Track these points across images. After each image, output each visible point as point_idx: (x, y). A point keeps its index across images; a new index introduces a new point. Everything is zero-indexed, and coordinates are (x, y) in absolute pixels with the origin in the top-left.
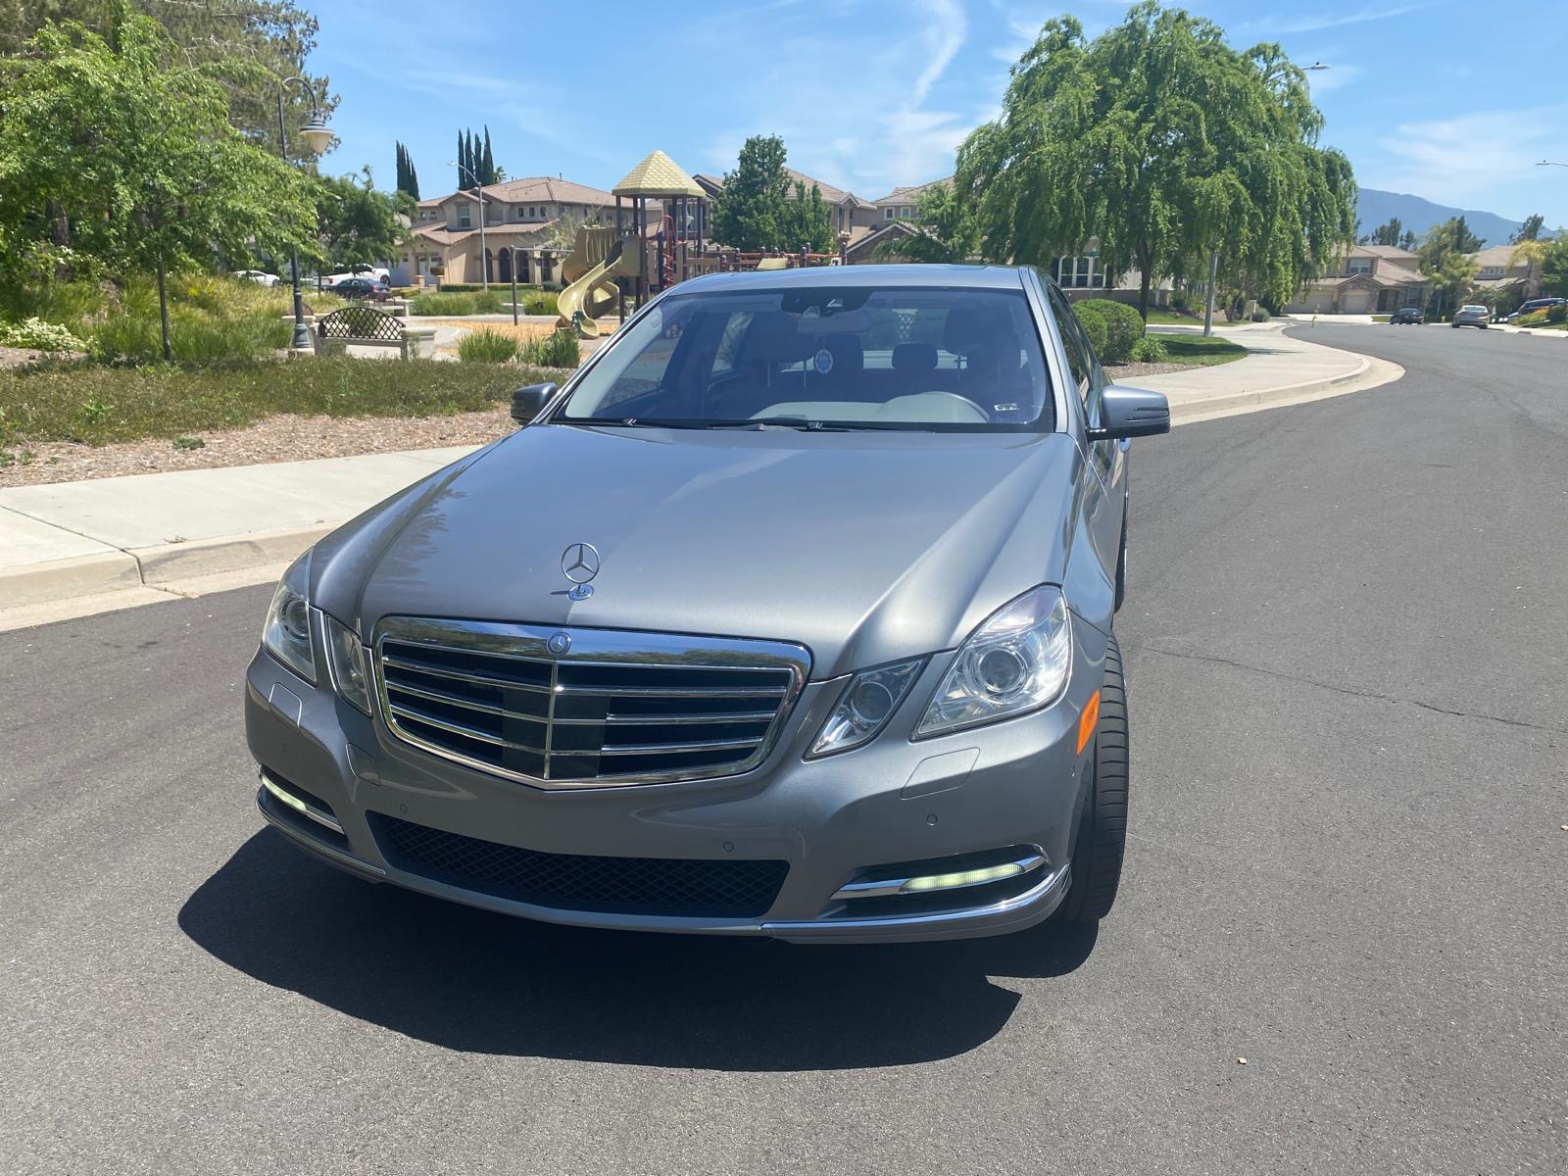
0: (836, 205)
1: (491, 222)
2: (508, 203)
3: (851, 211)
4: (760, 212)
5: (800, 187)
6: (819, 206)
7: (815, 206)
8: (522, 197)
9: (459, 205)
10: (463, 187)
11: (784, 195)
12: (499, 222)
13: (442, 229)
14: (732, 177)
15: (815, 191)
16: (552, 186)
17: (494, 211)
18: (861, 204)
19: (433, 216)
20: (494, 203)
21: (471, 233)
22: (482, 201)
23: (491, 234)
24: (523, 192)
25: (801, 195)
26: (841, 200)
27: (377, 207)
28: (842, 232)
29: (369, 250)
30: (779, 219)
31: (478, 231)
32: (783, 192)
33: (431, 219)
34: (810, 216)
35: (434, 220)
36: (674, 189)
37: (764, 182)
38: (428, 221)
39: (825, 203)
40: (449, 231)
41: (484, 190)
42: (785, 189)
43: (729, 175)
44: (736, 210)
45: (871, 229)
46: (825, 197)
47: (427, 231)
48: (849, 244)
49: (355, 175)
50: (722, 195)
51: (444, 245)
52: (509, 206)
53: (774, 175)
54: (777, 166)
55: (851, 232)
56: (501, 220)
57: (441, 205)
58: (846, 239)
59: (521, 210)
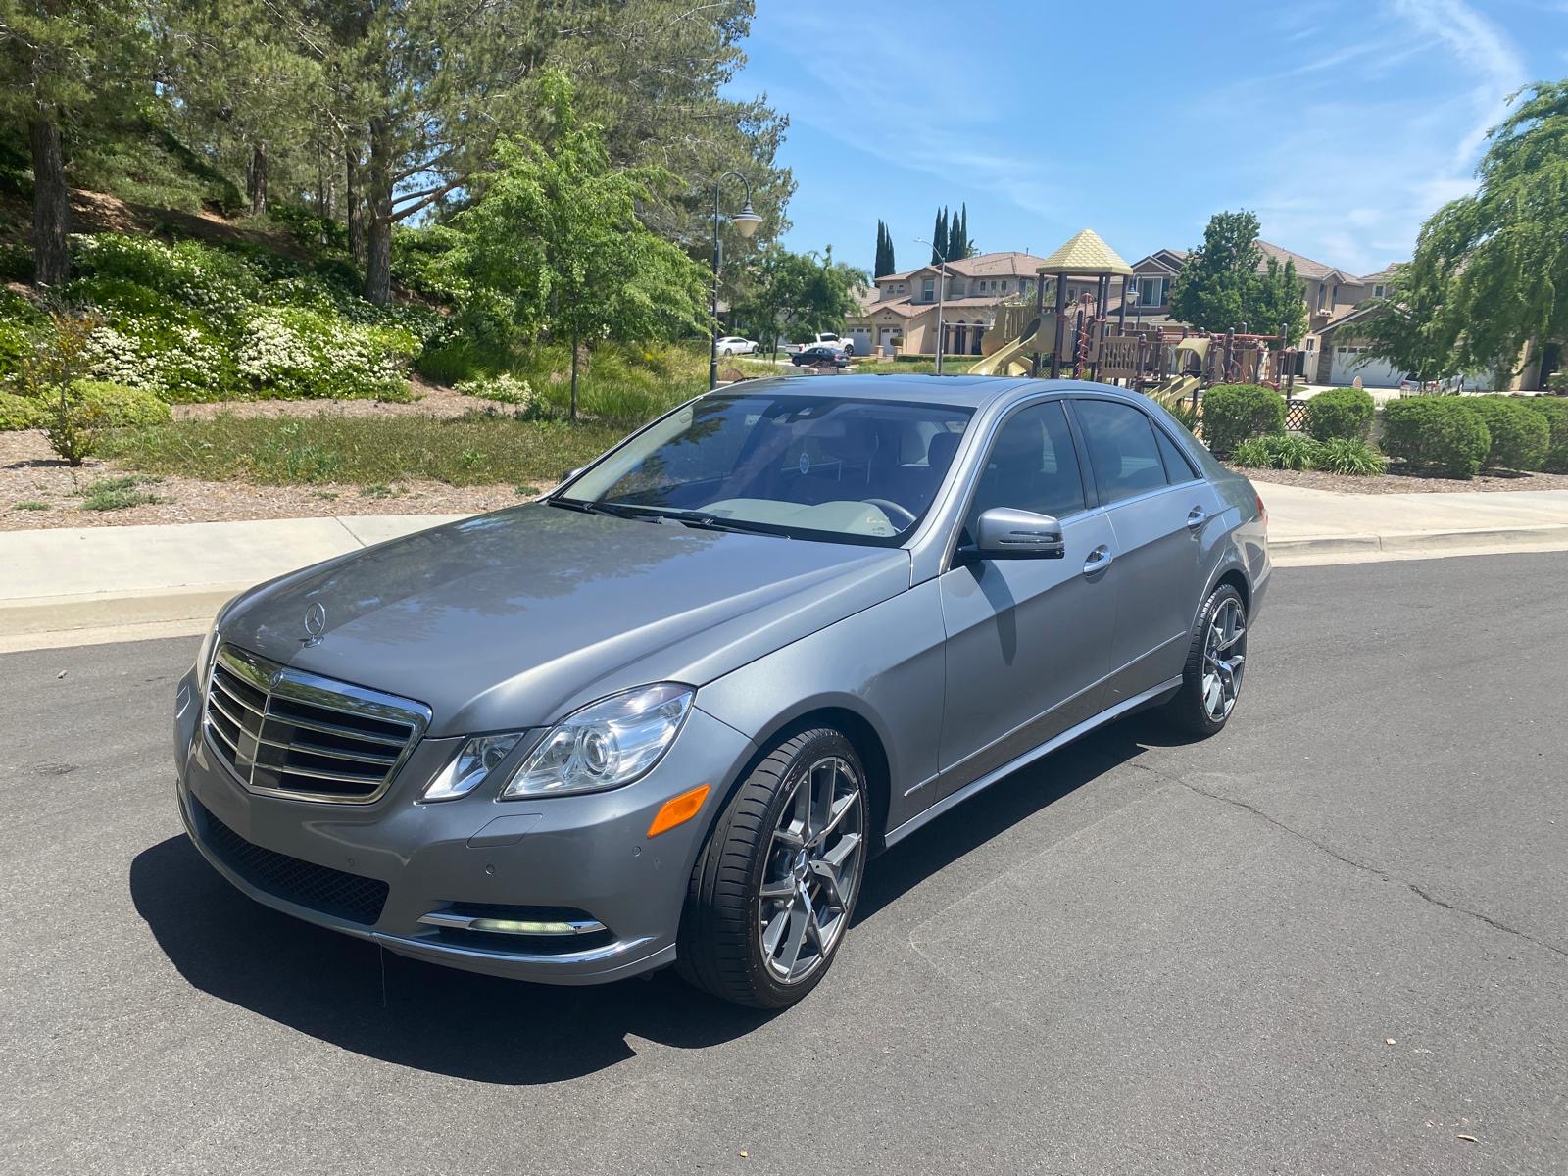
0: (1315, 281)
1: (953, 296)
2: (971, 277)
3: (1335, 287)
4: (1224, 288)
5: (1273, 262)
6: (1293, 282)
7: (1288, 282)
8: (986, 272)
9: (925, 279)
10: (936, 261)
11: (1253, 271)
12: (961, 296)
13: (906, 302)
14: (1197, 253)
15: (1289, 266)
16: (1017, 261)
17: (957, 285)
18: (1348, 280)
19: (901, 289)
20: (958, 277)
21: (932, 306)
22: (944, 274)
23: (952, 308)
24: (988, 265)
25: (1273, 272)
26: (1323, 275)
27: (832, 282)
28: (1322, 310)
29: (819, 323)
30: (1247, 296)
31: (937, 305)
32: (1253, 269)
33: (898, 292)
34: (1280, 293)
35: (901, 293)
37: (1231, 257)
38: (895, 293)
39: (1300, 278)
40: (913, 304)
41: (950, 265)
42: (1255, 264)
43: (1194, 251)
44: (1195, 287)
45: (1354, 308)
46: (1301, 271)
47: (892, 304)
48: (1329, 322)
49: (816, 253)
50: (1184, 270)
51: (905, 317)
52: (972, 280)
53: (1244, 250)
54: (1249, 241)
55: (1333, 309)
56: (963, 293)
57: (909, 278)
58: (1324, 318)
59: (983, 284)
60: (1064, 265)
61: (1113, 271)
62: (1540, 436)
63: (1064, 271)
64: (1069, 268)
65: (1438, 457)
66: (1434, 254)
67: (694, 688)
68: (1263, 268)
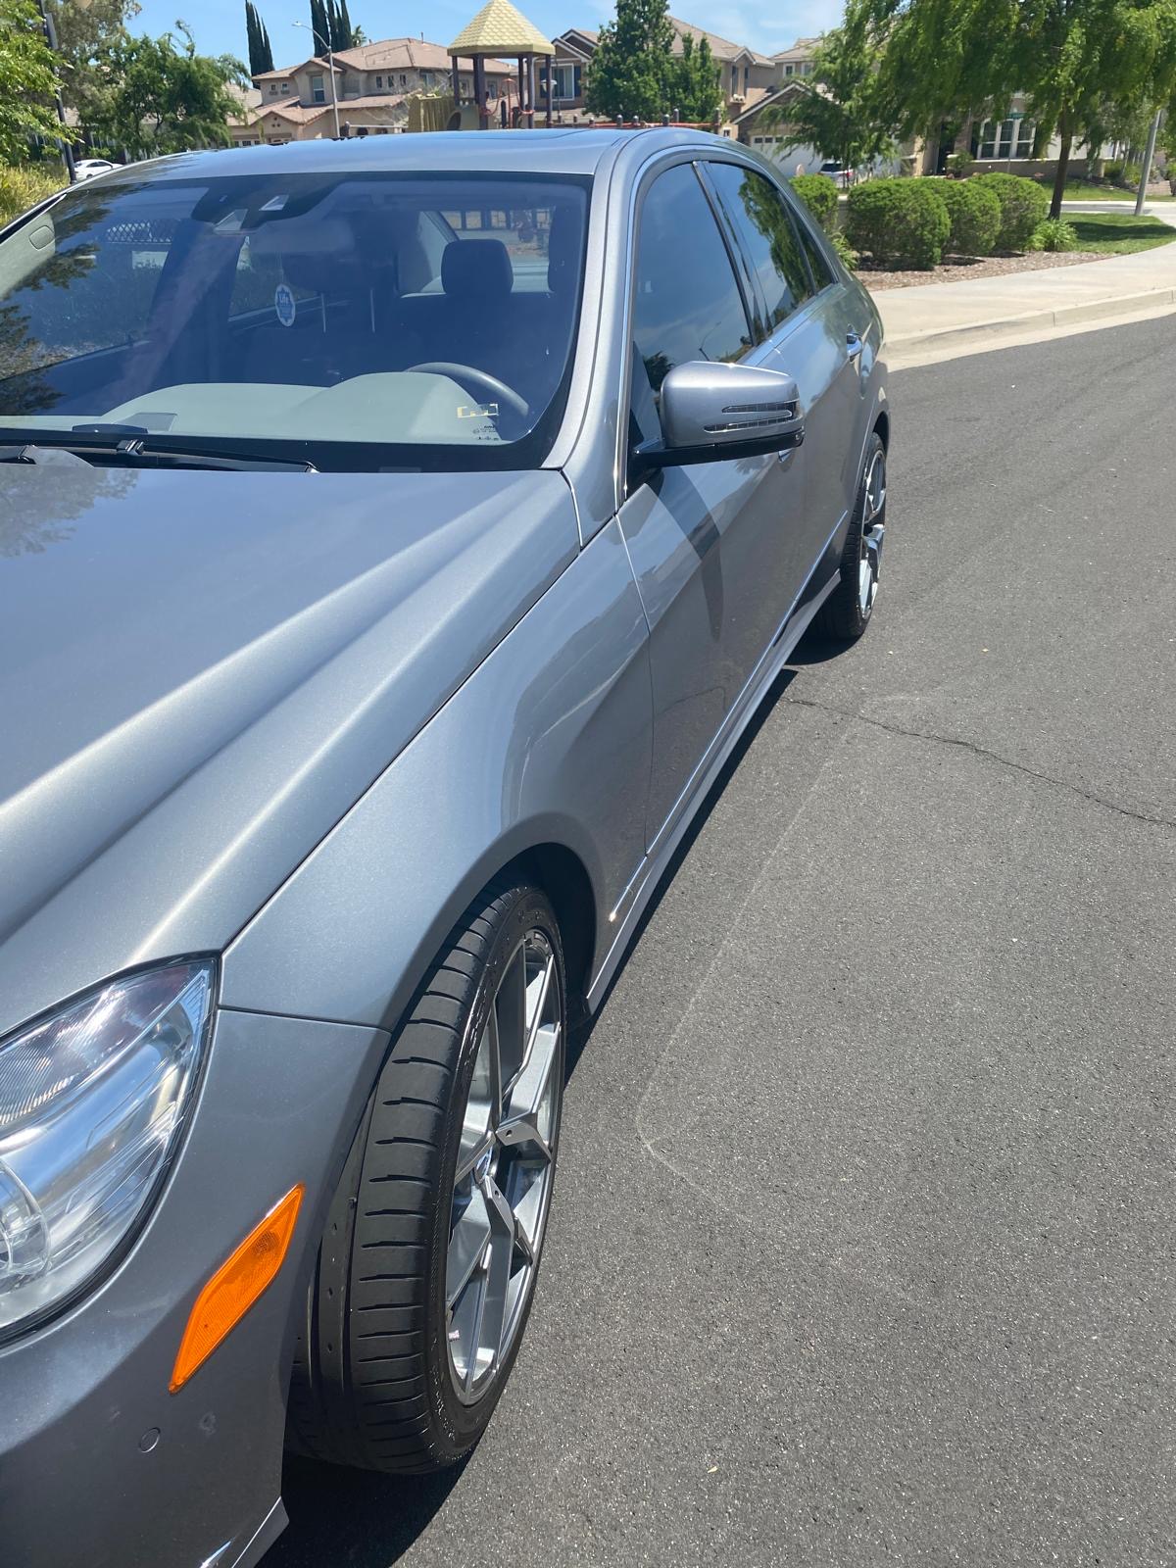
0: (727, 63)
1: (347, 95)
2: (364, 71)
3: (746, 69)
4: (641, 73)
5: (687, 41)
6: (708, 64)
7: (703, 64)
8: (379, 64)
9: (312, 76)
10: (320, 51)
11: (667, 51)
12: (356, 95)
13: (294, 105)
14: (608, 31)
15: (704, 45)
16: (413, 47)
17: (350, 81)
18: (758, 61)
19: (285, 89)
20: (350, 71)
21: (326, 108)
22: (334, 68)
23: (348, 110)
24: (381, 56)
25: (688, 50)
26: (733, 55)
27: (204, 76)
28: (735, 96)
29: (201, 131)
30: (664, 82)
31: (331, 107)
32: (667, 48)
33: (283, 92)
34: (696, 76)
35: (286, 94)
36: (517, 46)
37: (645, 37)
38: (280, 95)
39: (715, 60)
40: (303, 107)
41: (338, 56)
42: (669, 43)
43: (605, 28)
44: (612, 71)
45: (767, 92)
46: (716, 52)
47: (278, 108)
48: (743, 110)
50: (596, 53)
51: (296, 124)
52: (366, 75)
53: (656, 26)
54: (659, 16)
55: (745, 95)
56: (357, 91)
57: (293, 75)
58: (738, 105)
59: (379, 79)
60: (479, 43)
61: (535, 50)
62: (992, 217)
63: (479, 51)
64: (485, 47)
65: (902, 247)
66: (864, 17)
67: (210, 959)
68: (677, 48)
